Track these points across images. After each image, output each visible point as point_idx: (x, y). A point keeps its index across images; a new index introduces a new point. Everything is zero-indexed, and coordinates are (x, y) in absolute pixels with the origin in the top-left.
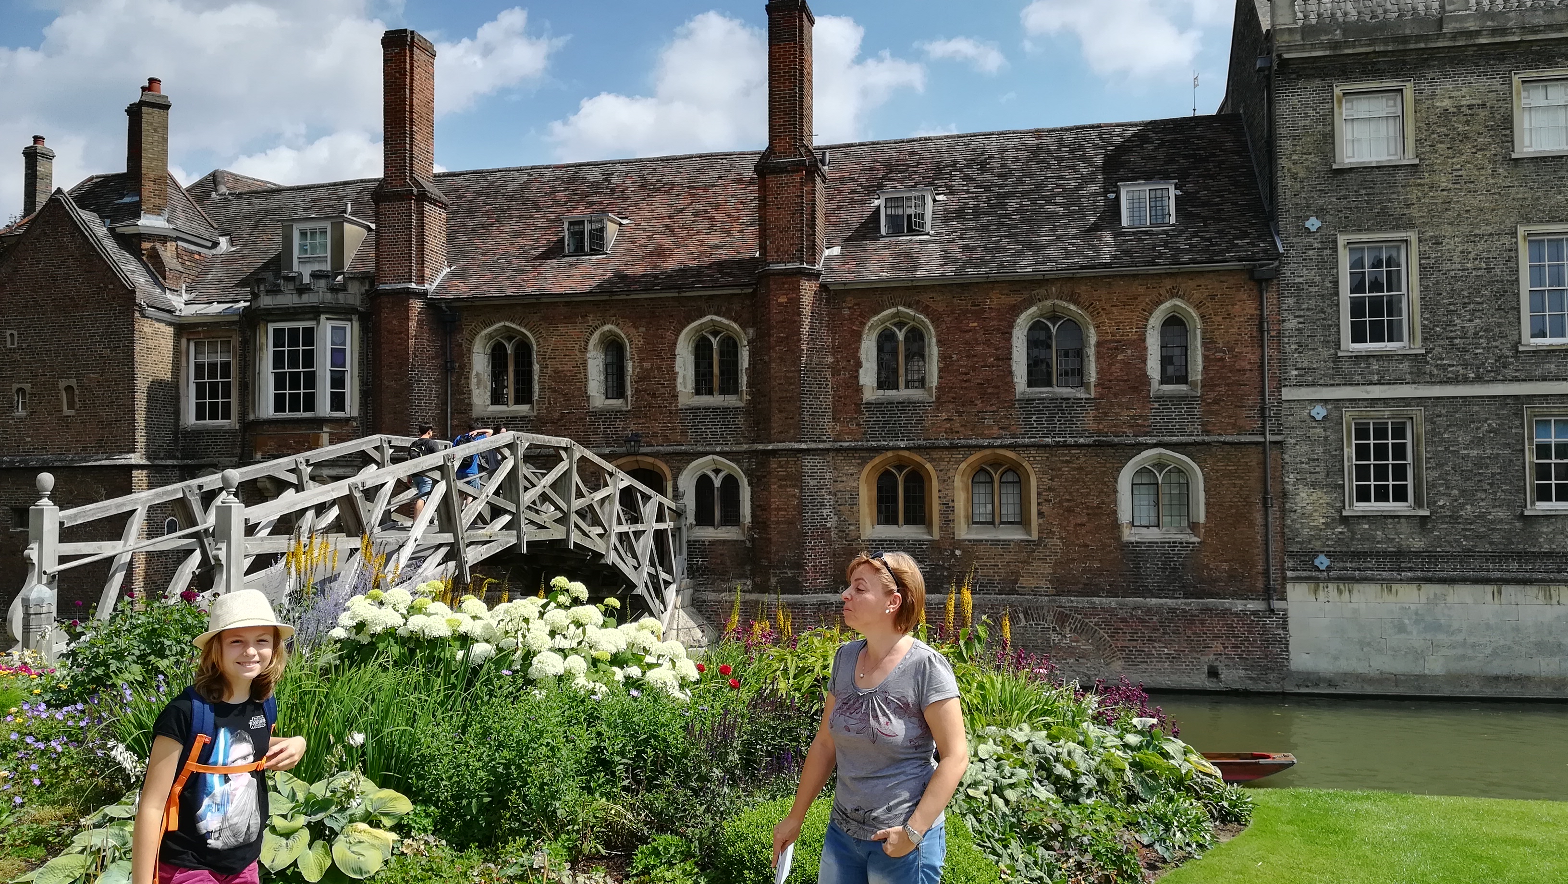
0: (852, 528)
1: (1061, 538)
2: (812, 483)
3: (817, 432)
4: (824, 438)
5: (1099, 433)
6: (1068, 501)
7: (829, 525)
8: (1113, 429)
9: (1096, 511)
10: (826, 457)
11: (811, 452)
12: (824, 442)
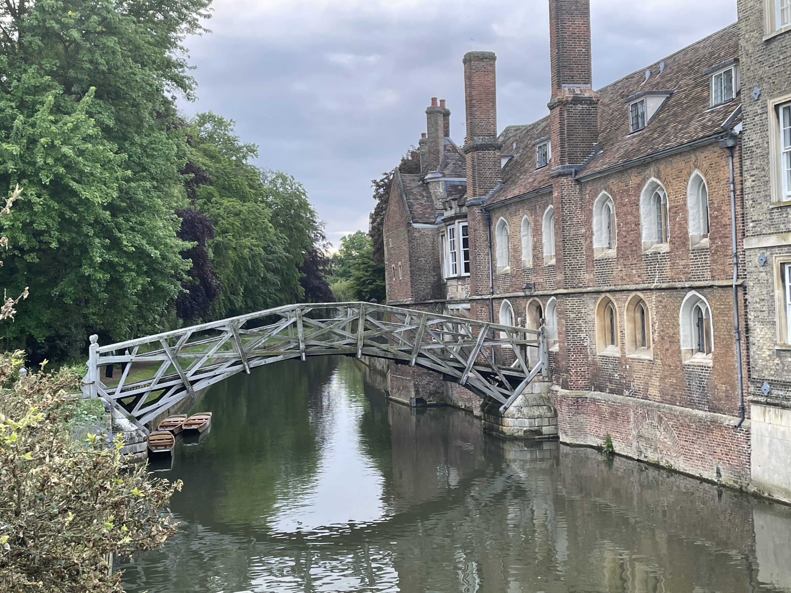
0: (594, 346)
1: (661, 359)
2: (573, 316)
3: (576, 281)
4: (581, 285)
5: (673, 280)
6: (662, 331)
7: (585, 344)
8: (677, 276)
9: (673, 339)
10: (582, 298)
11: (571, 295)
12: (581, 287)
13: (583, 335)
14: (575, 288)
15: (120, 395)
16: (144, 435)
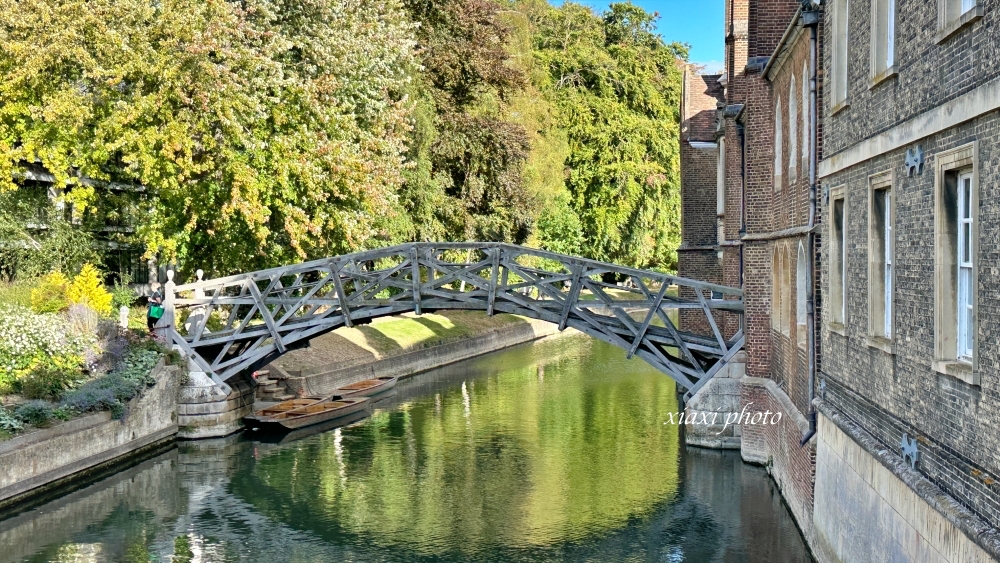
0: (772, 316)
1: (792, 338)
2: (755, 271)
3: (760, 223)
4: (766, 228)
6: (792, 297)
7: (768, 313)
9: (795, 310)
10: (765, 246)
11: (753, 243)
12: (766, 232)
13: (765, 300)
14: (758, 232)
15: (198, 343)
16: (222, 393)
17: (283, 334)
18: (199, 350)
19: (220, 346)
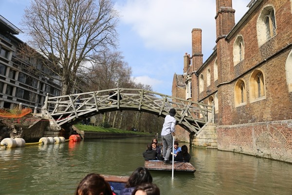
0: (234, 104)
6: (272, 80)
9: (281, 81)
11: (224, 85)
13: (229, 101)
15: (53, 114)
16: (58, 129)
17: (78, 113)
18: (53, 116)
19: (59, 116)
